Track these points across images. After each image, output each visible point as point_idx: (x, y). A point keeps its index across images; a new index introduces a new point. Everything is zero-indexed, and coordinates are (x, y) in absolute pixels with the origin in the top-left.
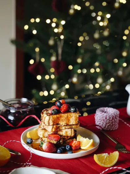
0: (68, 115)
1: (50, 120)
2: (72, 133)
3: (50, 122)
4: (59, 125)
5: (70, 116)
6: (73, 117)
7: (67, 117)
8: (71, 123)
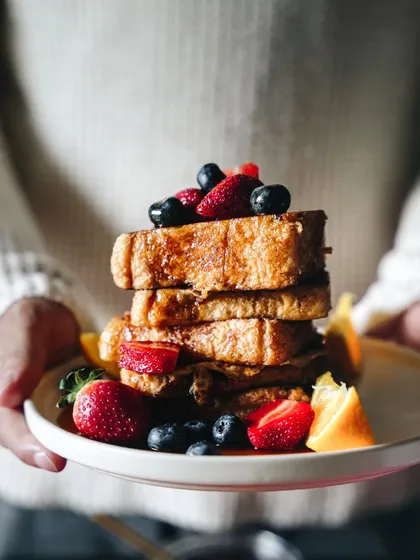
0: (228, 229)
1: (136, 256)
2: (261, 342)
3: (133, 267)
4: (188, 291)
5: (238, 238)
6: (258, 243)
7: (225, 242)
8: (253, 283)
